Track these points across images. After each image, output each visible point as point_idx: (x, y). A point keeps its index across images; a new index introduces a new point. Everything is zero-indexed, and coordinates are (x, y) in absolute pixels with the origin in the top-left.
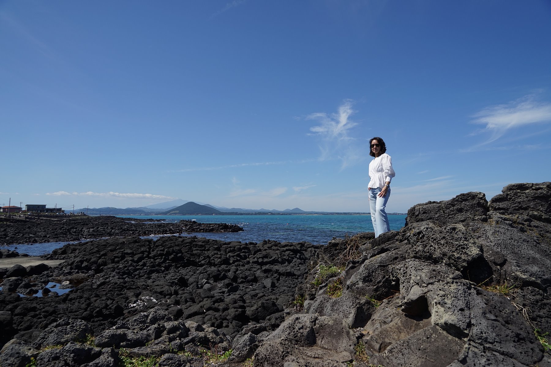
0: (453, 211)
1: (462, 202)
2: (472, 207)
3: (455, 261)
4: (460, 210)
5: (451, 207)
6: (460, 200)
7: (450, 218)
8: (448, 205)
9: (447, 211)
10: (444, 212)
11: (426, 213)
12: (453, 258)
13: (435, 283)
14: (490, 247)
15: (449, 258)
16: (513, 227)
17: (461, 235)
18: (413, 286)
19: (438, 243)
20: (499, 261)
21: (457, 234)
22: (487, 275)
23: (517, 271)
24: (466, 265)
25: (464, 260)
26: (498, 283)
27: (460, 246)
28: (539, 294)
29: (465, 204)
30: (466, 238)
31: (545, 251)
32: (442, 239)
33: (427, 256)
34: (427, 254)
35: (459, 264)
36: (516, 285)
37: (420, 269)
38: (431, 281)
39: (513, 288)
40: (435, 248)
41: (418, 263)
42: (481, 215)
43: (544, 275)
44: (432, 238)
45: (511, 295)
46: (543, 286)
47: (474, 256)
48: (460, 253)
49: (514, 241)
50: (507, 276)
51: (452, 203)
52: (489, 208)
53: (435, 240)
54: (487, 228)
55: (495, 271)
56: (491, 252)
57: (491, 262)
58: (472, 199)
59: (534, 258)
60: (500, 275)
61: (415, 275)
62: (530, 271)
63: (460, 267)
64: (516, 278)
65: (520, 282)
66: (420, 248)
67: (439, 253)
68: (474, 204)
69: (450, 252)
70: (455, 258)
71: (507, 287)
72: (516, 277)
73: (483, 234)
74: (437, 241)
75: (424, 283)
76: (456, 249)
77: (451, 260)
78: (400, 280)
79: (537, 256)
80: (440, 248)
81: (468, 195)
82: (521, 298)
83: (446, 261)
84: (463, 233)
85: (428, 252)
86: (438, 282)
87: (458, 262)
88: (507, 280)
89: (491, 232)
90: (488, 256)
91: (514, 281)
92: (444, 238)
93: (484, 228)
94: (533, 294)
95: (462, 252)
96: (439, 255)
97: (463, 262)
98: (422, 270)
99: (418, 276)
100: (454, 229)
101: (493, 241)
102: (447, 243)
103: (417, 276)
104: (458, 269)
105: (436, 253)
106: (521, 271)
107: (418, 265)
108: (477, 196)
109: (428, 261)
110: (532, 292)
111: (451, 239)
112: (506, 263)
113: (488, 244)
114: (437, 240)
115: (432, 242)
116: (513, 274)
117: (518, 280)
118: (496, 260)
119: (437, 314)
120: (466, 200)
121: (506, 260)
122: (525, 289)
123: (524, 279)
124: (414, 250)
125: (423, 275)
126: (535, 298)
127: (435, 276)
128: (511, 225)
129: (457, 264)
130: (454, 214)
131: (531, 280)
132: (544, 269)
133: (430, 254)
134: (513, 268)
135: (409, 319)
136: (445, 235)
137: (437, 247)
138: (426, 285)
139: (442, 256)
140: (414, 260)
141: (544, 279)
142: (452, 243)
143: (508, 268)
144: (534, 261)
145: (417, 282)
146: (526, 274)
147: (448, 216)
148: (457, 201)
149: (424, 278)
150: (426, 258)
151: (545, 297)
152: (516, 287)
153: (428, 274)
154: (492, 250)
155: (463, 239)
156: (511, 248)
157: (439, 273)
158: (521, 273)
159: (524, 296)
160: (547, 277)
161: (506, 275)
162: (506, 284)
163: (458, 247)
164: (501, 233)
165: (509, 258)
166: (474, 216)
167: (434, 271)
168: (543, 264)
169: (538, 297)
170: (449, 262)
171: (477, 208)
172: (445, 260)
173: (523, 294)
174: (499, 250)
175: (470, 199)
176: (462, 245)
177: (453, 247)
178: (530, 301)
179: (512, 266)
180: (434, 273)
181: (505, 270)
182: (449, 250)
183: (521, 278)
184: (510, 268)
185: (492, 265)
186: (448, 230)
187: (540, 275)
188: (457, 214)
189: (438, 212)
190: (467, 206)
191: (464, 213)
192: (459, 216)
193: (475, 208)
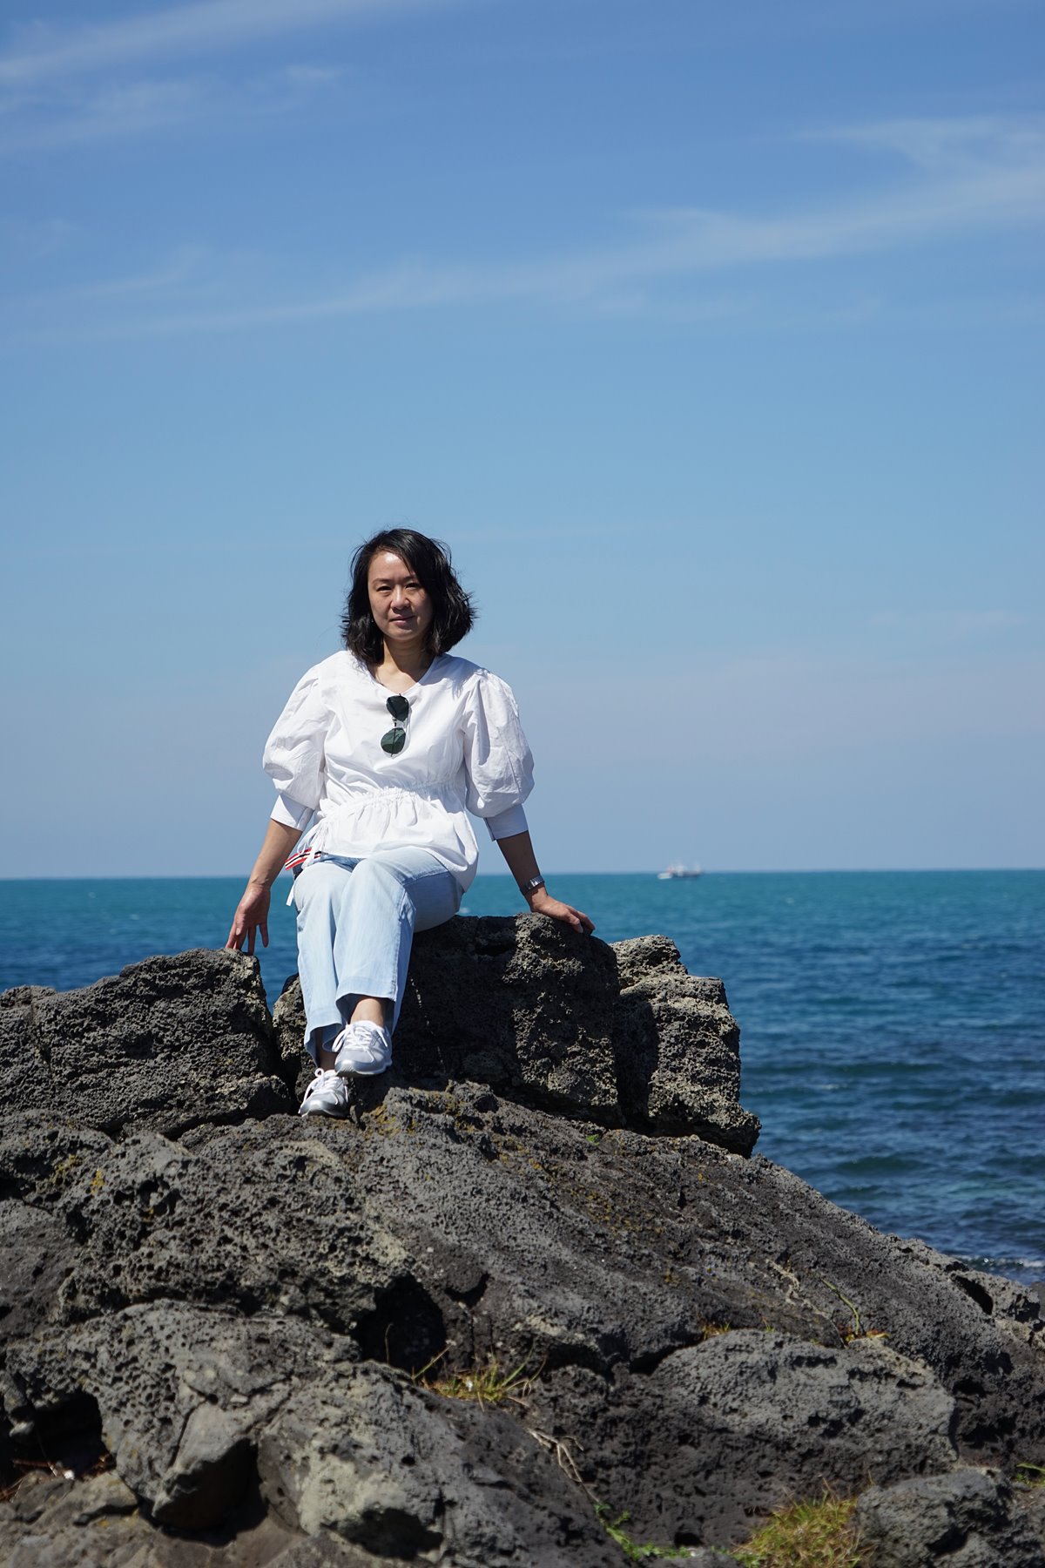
0: (102, 1051)
1: (150, 1001)
2: (205, 1029)
3: (329, 1294)
4: (140, 1047)
5: (89, 1029)
6: (142, 990)
7: (83, 1087)
8: (74, 1015)
9: (69, 1049)
10: (46, 1055)
12: (323, 1282)
13: (274, 1387)
14: (425, 1232)
15: (304, 1288)
16: (457, 1139)
17: (331, 1190)
18: (192, 1410)
19: (254, 1228)
20: (465, 1284)
21: (315, 1183)
22: (427, 1341)
23: (529, 1313)
24: (373, 1306)
25: (367, 1287)
26: (468, 1365)
27: (342, 1231)
28: (595, 1388)
29: (170, 1015)
30: (350, 1200)
31: (581, 1232)
32: (265, 1208)
33: (213, 1283)
34: (218, 1274)
35: (344, 1307)
36: (525, 1367)
37: (203, 1341)
38: (260, 1382)
39: (518, 1378)
40: (244, 1248)
41: (187, 1315)
42: (247, 1074)
43: (601, 1322)
44: (223, 1207)
45: (513, 1404)
46: (604, 1362)
47: (396, 1268)
48: (348, 1260)
49: (488, 1200)
50: (495, 1336)
51: (100, 1007)
52: (278, 1031)
53: (235, 1213)
54: (387, 1150)
55: (455, 1321)
56: (430, 1250)
57: (436, 1287)
58: (202, 988)
59: (557, 1263)
60: (472, 1334)
61: (196, 1366)
62: (566, 1311)
63: (345, 1315)
64: (527, 1341)
65: (539, 1353)
66: (174, 1251)
67: (263, 1268)
68: (215, 1015)
69: (311, 1261)
70: (330, 1282)
71: (500, 1378)
72: (528, 1336)
73: (380, 1175)
74: (250, 1219)
75: (236, 1391)
76: (333, 1248)
77: (311, 1293)
78: (101, 1401)
79: (566, 1254)
80: (265, 1246)
81: (188, 964)
82: (546, 1408)
83: (291, 1300)
84: (338, 1180)
85: (220, 1267)
86: (283, 1381)
87: (340, 1296)
88: (496, 1349)
89: (409, 1168)
90: (424, 1267)
91: (520, 1353)
92: (273, 1202)
93: (375, 1149)
94: (582, 1390)
95: (355, 1254)
96: (265, 1277)
97: (361, 1296)
98: (214, 1344)
99: (206, 1366)
100: (300, 1163)
101: (429, 1205)
102: (287, 1224)
103: (201, 1367)
104: (337, 1326)
105: (253, 1268)
106: (542, 1314)
107: (191, 1324)
108: (228, 970)
109: (222, 1306)
110: (577, 1385)
111: (302, 1207)
112: (486, 1287)
113: (411, 1219)
114: (248, 1215)
115: (226, 1223)
116: (518, 1326)
117: (534, 1345)
118: (452, 1279)
119: (329, 1488)
120: (172, 993)
121: (486, 1277)
122: (556, 1376)
123: (554, 1339)
124: (145, 1262)
125: (223, 1362)
126: (587, 1403)
127: (270, 1362)
128: (450, 1131)
129: (334, 1304)
130: (107, 1065)
131: (574, 1342)
132: (596, 1300)
133: (230, 1275)
134: (518, 1302)
135: (185, 1545)
136: (275, 1190)
137: (251, 1243)
138: (244, 1399)
139: (275, 1278)
140: (171, 1306)
141: (604, 1335)
142: (310, 1223)
143: (498, 1307)
144: (559, 1274)
145: (208, 1391)
146: (556, 1320)
147: (70, 1076)
148: (125, 995)
149: (230, 1374)
150: (209, 1293)
151: (610, 1398)
152: (526, 1373)
153: (243, 1357)
154: (434, 1242)
155: (342, 1204)
156: (484, 1227)
157: (281, 1346)
158: (544, 1320)
159: (555, 1400)
160: (611, 1327)
161: (492, 1331)
162: (494, 1367)
163: (338, 1237)
164: (439, 1170)
165: (494, 1264)
166: (215, 1076)
167: (261, 1339)
168: (591, 1283)
169: (597, 1399)
170: (303, 1302)
171: (229, 1037)
172: (286, 1293)
173: (553, 1394)
174: (453, 1239)
175: (195, 987)
176: (349, 1229)
177: (318, 1240)
178: (576, 1414)
179: (515, 1297)
180: (263, 1348)
181: (489, 1317)
182: (304, 1254)
183: (545, 1339)
184: (505, 1305)
185: (443, 1300)
186: (284, 1168)
187: (592, 1323)
188: (122, 1069)
189: (13, 1054)
190: (181, 1022)
191: (158, 1059)
192: (132, 1078)
193: (217, 1036)
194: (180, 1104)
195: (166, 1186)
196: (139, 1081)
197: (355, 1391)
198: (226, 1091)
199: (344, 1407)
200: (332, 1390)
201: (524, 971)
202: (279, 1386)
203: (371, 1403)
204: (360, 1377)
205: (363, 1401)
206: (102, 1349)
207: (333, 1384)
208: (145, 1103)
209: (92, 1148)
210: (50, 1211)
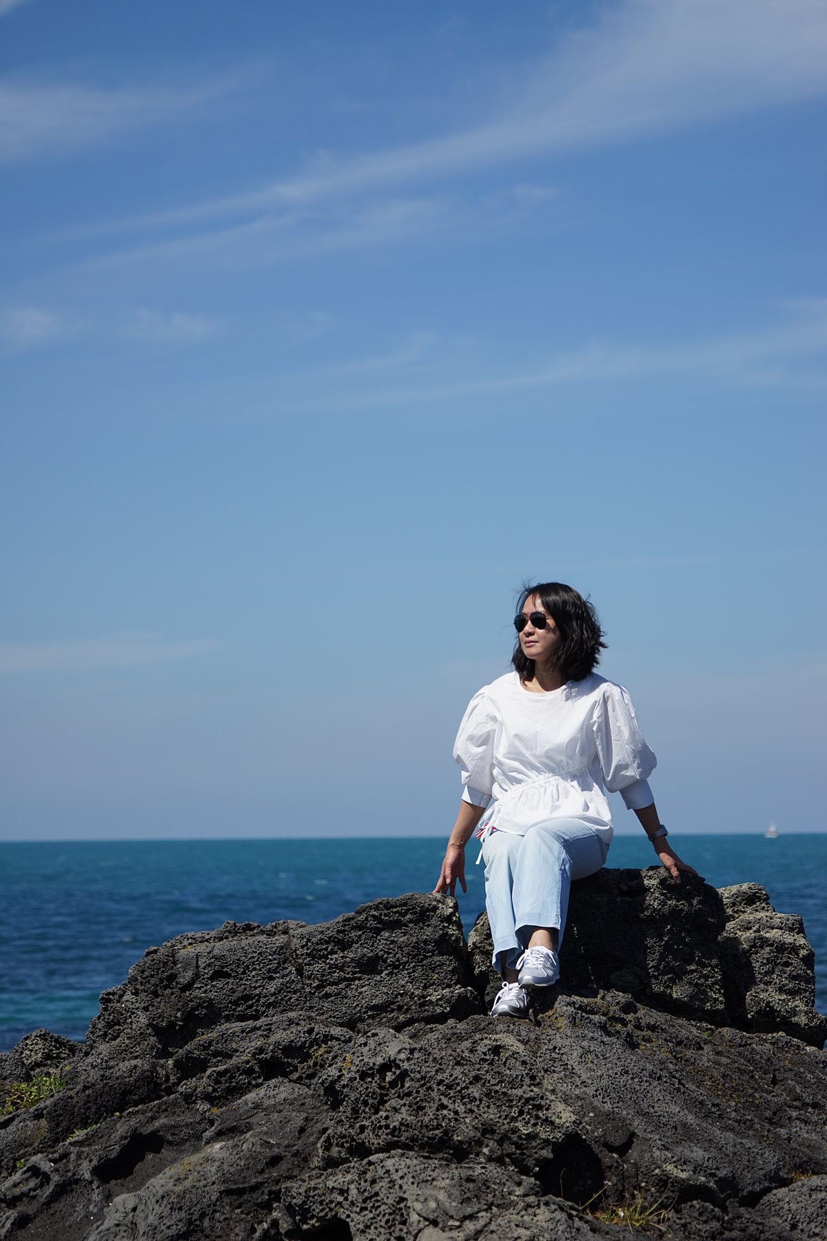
0: (342, 969)
1: (378, 931)
2: (418, 953)
3: (518, 1146)
4: (370, 966)
5: (332, 952)
6: (372, 923)
7: (327, 996)
8: (321, 942)
9: (318, 967)
10: (300, 971)
11: (227, 975)
12: (514, 1138)
13: (479, 1215)
14: (588, 1101)
15: (500, 1142)
16: (609, 1034)
17: (519, 1070)
18: (420, 1231)
19: (463, 1098)
20: (617, 1139)
21: (508, 1065)
22: (590, 1182)
23: (665, 1161)
24: (551, 1156)
25: (547, 1141)
26: (621, 1200)
27: (528, 1100)
28: (714, 1217)
29: (393, 942)
30: (533, 1078)
31: (701, 1103)
32: (471, 1083)
33: (434, 1138)
34: (437, 1132)
35: (529, 1156)
36: (662, 1201)
37: (427, 1181)
38: (469, 1211)
39: (657, 1210)
40: (456, 1113)
41: (415, 1162)
42: (449, 986)
43: (717, 1169)
44: (440, 1082)
45: (654, 1228)
46: (720, 1197)
47: (568, 1127)
48: (532, 1121)
49: (633, 1078)
50: (640, 1178)
51: (341, 936)
52: (472, 954)
53: (449, 1087)
54: (558, 1041)
55: (610, 1167)
56: (591, 1114)
57: (596, 1142)
58: (416, 922)
59: (685, 1125)
60: (623, 1177)
61: (422, 1199)
62: (692, 1160)
63: (531, 1162)
64: (664, 1182)
65: (673, 1191)
66: (404, 1114)
67: (470, 1128)
68: (425, 942)
69: (505, 1122)
70: (520, 1137)
71: (644, 1209)
72: (665, 1178)
73: (554, 1060)
74: (460, 1091)
75: (452, 1217)
76: (521, 1113)
77: (505, 1146)
78: (351, 1224)
79: (691, 1119)
80: (472, 1111)
81: (405, 904)
82: (678, 1232)
83: (491, 1151)
84: (524, 1063)
85: (439, 1126)
86: (486, 1210)
87: (526, 1148)
88: (641, 1188)
89: (575, 1054)
90: (587, 1127)
91: (658, 1191)
92: (477, 1079)
93: (550, 1041)
94: (705, 1218)
95: (537, 1117)
96: (472, 1134)
97: (542, 1148)
98: (435, 1183)
99: (430, 1199)
100: (496, 1050)
101: (590, 1082)
102: (487, 1095)
103: (426, 1199)
104: (525, 1171)
105: (464, 1127)
106: (674, 1162)
107: (418, 1168)
108: (435, 909)
109: (441, 1155)
110: (700, 1215)
111: (499, 1082)
112: (633, 1142)
113: (578, 1092)
114: (459, 1088)
115: (442, 1094)
116: (657, 1171)
117: (669, 1185)
118: (608, 1136)
120: (393, 925)
121: (633, 1135)
122: (685, 1208)
123: (683, 1180)
124: (383, 1123)
125: (442, 1196)
126: (708, 1228)
127: (476, 1196)
128: (603, 1028)
129: (522, 1154)
130: (345, 979)
131: (698, 1183)
132: (714, 1153)
133: (446, 1133)
134: (657, 1153)
136: (478, 1070)
137: (461, 1109)
138: (457, 1224)
139: (479, 1135)
140: (403, 1155)
141: (720, 1178)
142: (505, 1094)
143: (642, 1157)
144: (687, 1134)
145: (431, 1217)
146: (685, 1167)
147: (318, 987)
148: (359, 927)
149: (447, 1204)
150: (430, 1146)
151: (725, 1225)
152: (663, 1206)
153: (456, 1193)
154: (594, 1109)
155: (527, 1080)
156: (631, 1098)
157: (484, 1184)
158: (676, 1167)
159: (684, 1225)
160: (725, 1172)
161: (637, 1175)
162: (639, 1201)
163: (525, 1104)
164: (597, 1056)
165: (638, 1125)
166: (425, 988)
167: (469, 1180)
168: (710, 1140)
169: (715, 1225)
170: (499, 1152)
171: (436, 958)
172: (487, 1146)
173: (683, 1221)
174: (608, 1107)
175: (411, 921)
176: (533, 1099)
177: (511, 1107)
178: (700, 1236)
179: (654, 1149)
180: (471, 1186)
181: (635, 1164)
182: (500, 1117)
183: (677, 1181)
184: (647, 1156)
185: (601, 1152)
186: (485, 1054)
187: (711, 1169)
188: (357, 982)
189: (275, 971)
190: (400, 947)
191: (383, 975)
192: (364, 989)
193: (426, 957)
194: (400, 1008)
195: (398, 1067)
196: (369, 991)
197: (539, 1217)
198: (434, 999)
199: (532, 1229)
200: (522, 1217)
201: (655, 910)
202: (483, 1214)
203: (551, 1227)
204: (543, 1207)
205: (545, 1225)
206: (352, 1187)
207: (524, 1212)
208: (374, 1008)
209: (339, 1039)
210: (308, 1087)
